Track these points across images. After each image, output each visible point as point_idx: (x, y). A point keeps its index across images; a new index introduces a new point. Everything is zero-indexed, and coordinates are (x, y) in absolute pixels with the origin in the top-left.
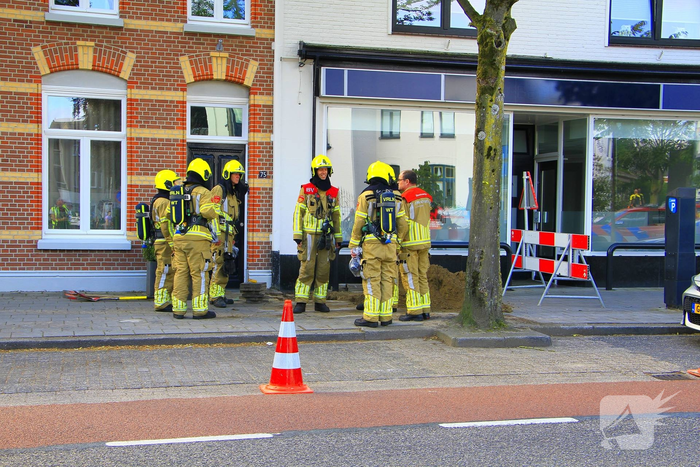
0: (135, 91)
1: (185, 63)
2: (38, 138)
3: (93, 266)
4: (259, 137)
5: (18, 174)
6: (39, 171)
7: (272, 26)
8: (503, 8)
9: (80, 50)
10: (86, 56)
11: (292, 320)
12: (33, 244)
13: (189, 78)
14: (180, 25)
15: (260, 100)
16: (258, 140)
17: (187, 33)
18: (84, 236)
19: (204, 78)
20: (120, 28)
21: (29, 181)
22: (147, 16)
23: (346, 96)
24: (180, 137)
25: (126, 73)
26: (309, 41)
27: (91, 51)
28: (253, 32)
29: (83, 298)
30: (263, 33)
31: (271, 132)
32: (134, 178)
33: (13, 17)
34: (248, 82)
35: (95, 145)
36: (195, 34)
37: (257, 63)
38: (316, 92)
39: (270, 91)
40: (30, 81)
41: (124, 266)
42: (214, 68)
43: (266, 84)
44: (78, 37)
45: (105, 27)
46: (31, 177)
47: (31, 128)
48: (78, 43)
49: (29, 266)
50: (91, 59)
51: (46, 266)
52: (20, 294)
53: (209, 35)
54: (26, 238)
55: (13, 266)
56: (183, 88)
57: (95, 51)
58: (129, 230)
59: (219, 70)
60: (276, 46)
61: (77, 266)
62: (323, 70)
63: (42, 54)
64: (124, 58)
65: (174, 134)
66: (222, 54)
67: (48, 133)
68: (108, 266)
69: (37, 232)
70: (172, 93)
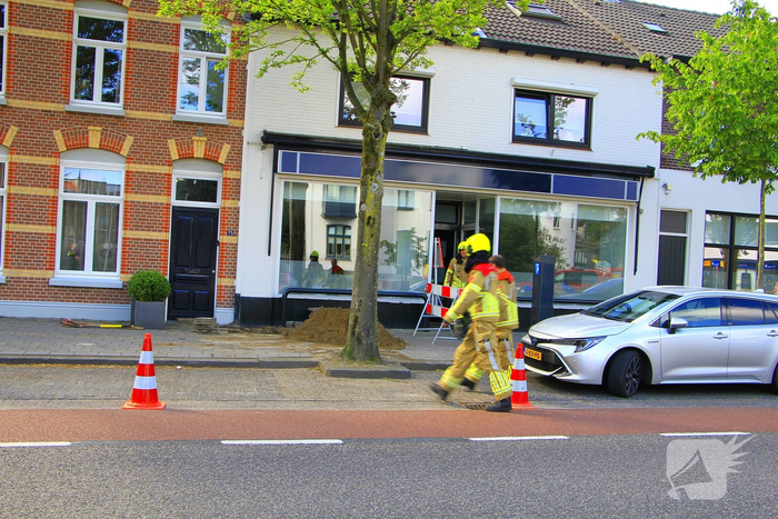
0: (131, 165)
1: (172, 144)
2: (55, 200)
3: (92, 300)
4: (229, 203)
5: (37, 227)
6: (54, 224)
7: (242, 118)
8: (383, 108)
9: (90, 133)
10: (95, 137)
11: (151, 350)
12: (46, 281)
13: (175, 156)
14: (170, 115)
15: (231, 174)
16: (227, 206)
17: (175, 122)
18: (88, 276)
19: (187, 156)
20: (123, 117)
21: (46, 232)
22: (144, 108)
23: (298, 173)
24: (165, 202)
25: (125, 151)
26: (269, 130)
27: (99, 134)
28: (227, 122)
29: (73, 324)
30: (236, 123)
31: (239, 199)
32: (128, 232)
33: (41, 108)
34: (222, 160)
35: (98, 205)
36: (181, 122)
37: (229, 146)
38: (275, 170)
39: (239, 168)
40: (50, 156)
41: (117, 301)
42: (195, 149)
43: (235, 162)
44: (90, 123)
45: (111, 116)
46: (48, 229)
47: (49, 192)
48: (90, 128)
49: (43, 298)
50: (99, 140)
51: (56, 299)
52: (33, 320)
53: (192, 123)
54: (41, 277)
55: (31, 298)
56: (170, 163)
57: (102, 134)
58: (122, 272)
59: (199, 151)
60: (245, 133)
61: (80, 299)
62: (280, 152)
63: (61, 135)
64: (124, 140)
65: (162, 199)
66: (202, 139)
67: (63, 196)
68: (104, 300)
69: (52, 272)
70: (161, 167)
